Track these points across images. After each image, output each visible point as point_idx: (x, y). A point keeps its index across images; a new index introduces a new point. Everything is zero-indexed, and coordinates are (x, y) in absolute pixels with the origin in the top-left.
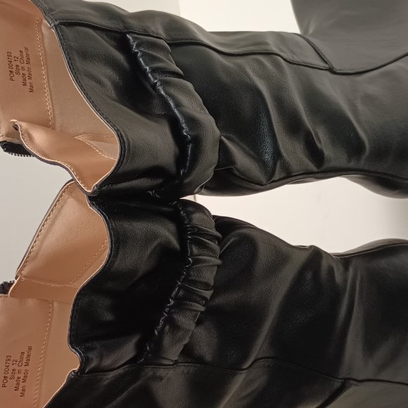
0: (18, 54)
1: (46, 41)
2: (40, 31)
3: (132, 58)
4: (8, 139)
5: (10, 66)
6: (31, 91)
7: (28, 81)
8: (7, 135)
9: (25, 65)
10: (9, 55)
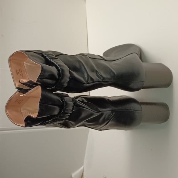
0: (19, 70)
1: (25, 67)
2: (24, 65)
3: (45, 57)
4: (19, 87)
5: (17, 72)
6: (23, 77)
7: (22, 75)
8: (18, 86)
9: (21, 72)
10: (16, 70)
